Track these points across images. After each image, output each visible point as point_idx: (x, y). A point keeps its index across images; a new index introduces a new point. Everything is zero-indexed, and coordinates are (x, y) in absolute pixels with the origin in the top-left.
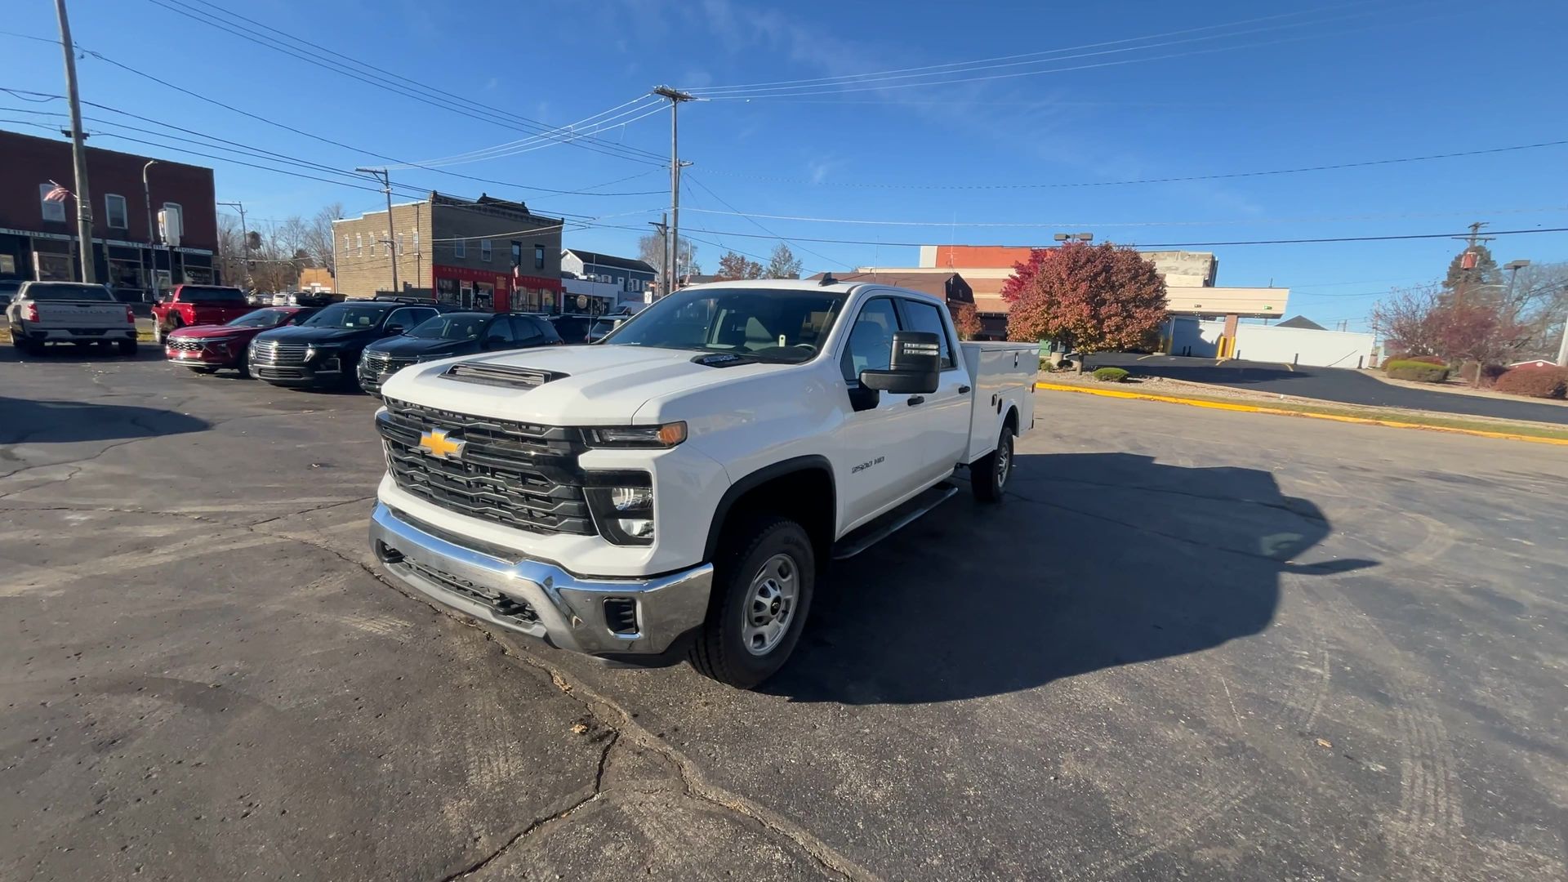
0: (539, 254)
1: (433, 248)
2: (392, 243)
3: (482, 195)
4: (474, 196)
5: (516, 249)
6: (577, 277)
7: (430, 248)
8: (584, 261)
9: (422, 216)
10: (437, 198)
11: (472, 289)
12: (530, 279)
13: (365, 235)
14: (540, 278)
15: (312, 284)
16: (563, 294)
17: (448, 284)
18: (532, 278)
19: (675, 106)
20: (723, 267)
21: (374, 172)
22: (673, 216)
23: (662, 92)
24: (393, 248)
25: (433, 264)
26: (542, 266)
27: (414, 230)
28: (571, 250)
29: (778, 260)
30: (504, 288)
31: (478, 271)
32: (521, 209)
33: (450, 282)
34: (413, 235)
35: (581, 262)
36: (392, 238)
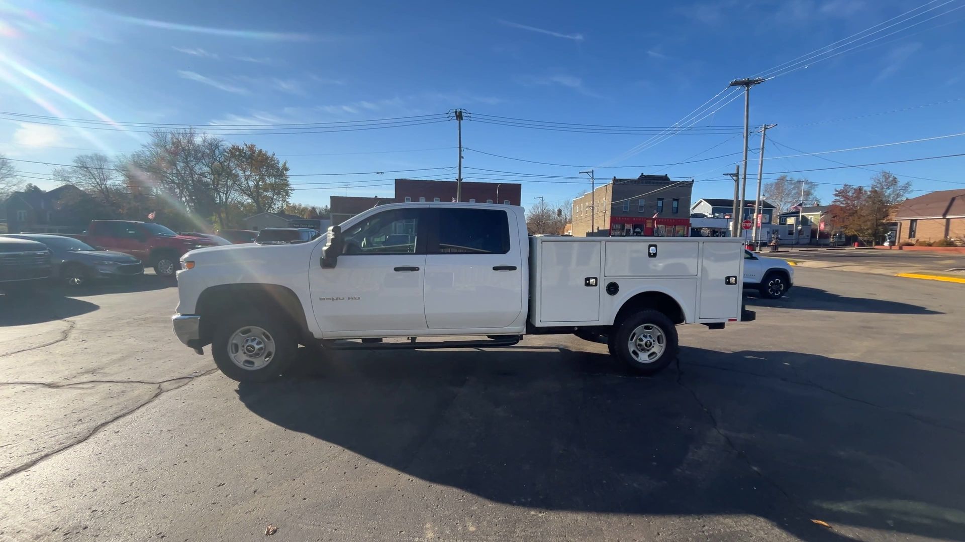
0: (675, 204)
1: (612, 208)
2: (593, 207)
3: (641, 174)
4: (636, 176)
5: (660, 203)
6: (706, 216)
7: (610, 208)
8: (712, 206)
9: (608, 191)
10: (615, 180)
11: (631, 228)
12: (668, 220)
13: (584, 204)
14: (675, 219)
15: (569, 231)
16: (690, 228)
17: (619, 226)
18: (669, 219)
19: (748, 90)
20: (838, 198)
21: (587, 172)
22: (744, 167)
23: (736, 84)
24: (593, 210)
25: (611, 217)
26: (677, 212)
27: (604, 199)
28: (705, 200)
29: (878, 185)
30: (651, 227)
31: (636, 218)
32: (664, 180)
33: (619, 225)
34: (604, 202)
35: (711, 206)
36: (593, 204)
